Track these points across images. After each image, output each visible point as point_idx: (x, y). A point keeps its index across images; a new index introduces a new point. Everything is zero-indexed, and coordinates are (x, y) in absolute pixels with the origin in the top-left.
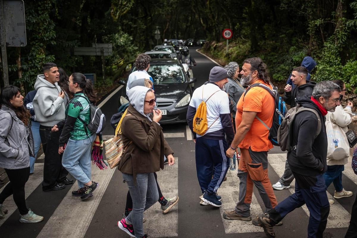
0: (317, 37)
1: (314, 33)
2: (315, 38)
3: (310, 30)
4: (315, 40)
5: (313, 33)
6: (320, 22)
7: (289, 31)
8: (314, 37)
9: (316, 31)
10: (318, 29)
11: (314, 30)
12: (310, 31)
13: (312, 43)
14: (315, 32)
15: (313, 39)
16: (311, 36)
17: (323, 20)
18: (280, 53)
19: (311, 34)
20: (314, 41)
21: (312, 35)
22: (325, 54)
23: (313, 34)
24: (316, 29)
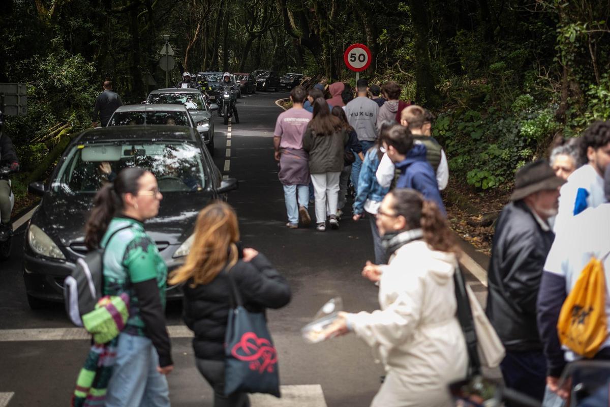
0: (581, 70)
1: (573, 58)
2: (575, 73)
3: (561, 51)
4: (577, 77)
5: (570, 60)
6: (577, 31)
7: (518, 51)
8: (572, 70)
9: (579, 54)
10: (582, 49)
11: (573, 52)
12: (563, 53)
13: (569, 86)
14: (575, 57)
15: (570, 76)
16: (565, 67)
17: (585, 26)
18: (493, 114)
19: (564, 63)
20: (573, 80)
21: (567, 65)
22: (592, 118)
23: (570, 63)
24: (579, 48)
